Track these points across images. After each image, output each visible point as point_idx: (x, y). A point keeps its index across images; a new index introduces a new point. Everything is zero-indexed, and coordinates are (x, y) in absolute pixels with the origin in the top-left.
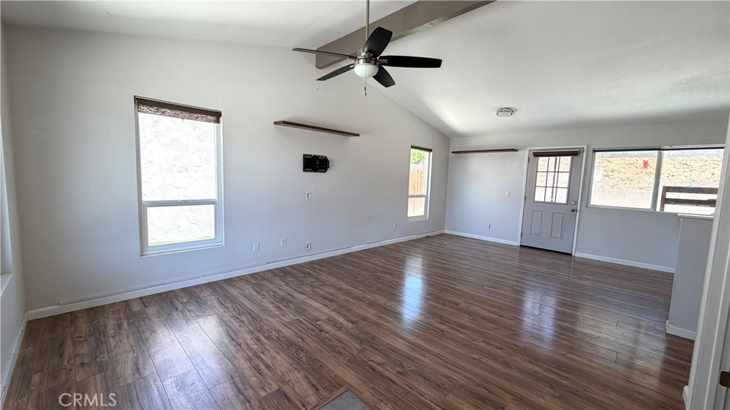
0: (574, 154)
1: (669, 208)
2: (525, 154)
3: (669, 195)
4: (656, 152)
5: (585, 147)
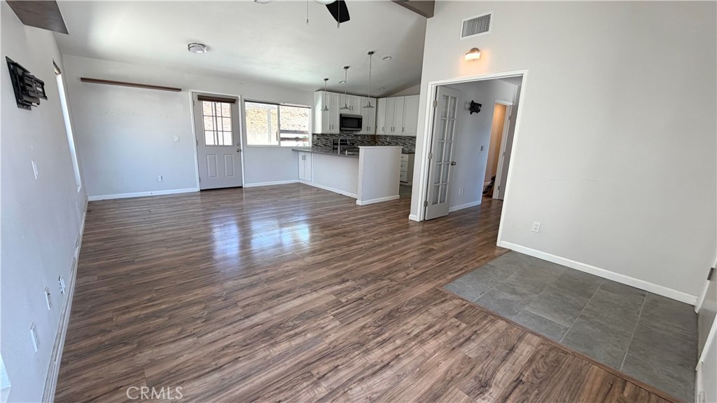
0: (232, 101)
1: (284, 144)
2: (188, 96)
3: (283, 135)
4: (276, 106)
5: (239, 97)
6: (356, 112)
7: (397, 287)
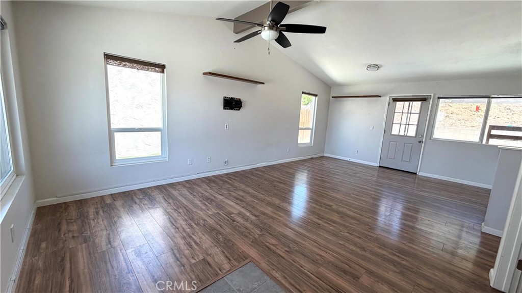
0: (423, 99)
1: (493, 142)
2: (386, 99)
3: (494, 132)
5: (432, 95)
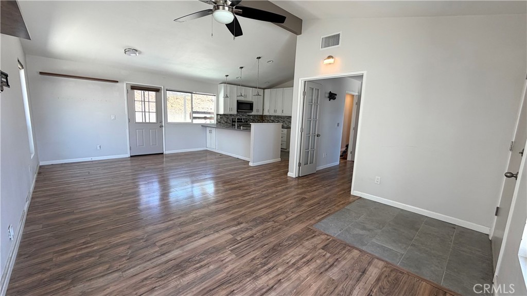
0: (157, 90)
1: (196, 121)
3: (195, 115)
4: (190, 94)
5: (162, 87)
6: (249, 99)
7: (279, 227)
